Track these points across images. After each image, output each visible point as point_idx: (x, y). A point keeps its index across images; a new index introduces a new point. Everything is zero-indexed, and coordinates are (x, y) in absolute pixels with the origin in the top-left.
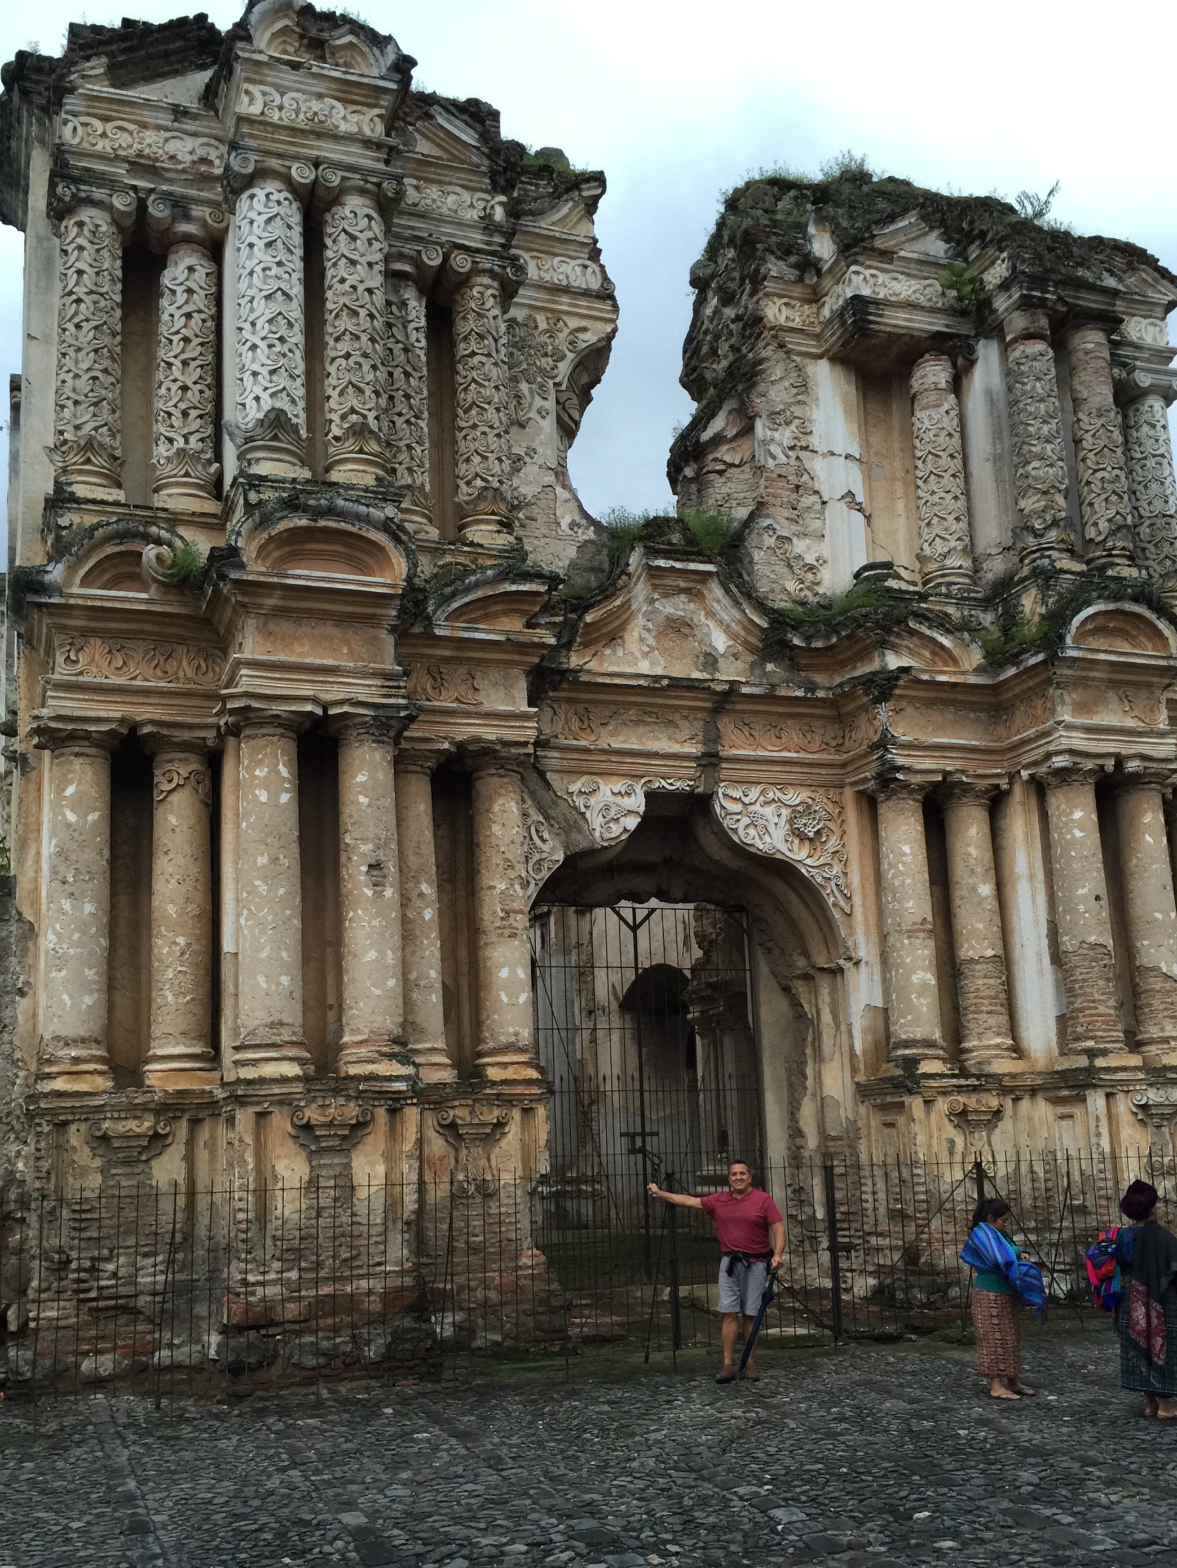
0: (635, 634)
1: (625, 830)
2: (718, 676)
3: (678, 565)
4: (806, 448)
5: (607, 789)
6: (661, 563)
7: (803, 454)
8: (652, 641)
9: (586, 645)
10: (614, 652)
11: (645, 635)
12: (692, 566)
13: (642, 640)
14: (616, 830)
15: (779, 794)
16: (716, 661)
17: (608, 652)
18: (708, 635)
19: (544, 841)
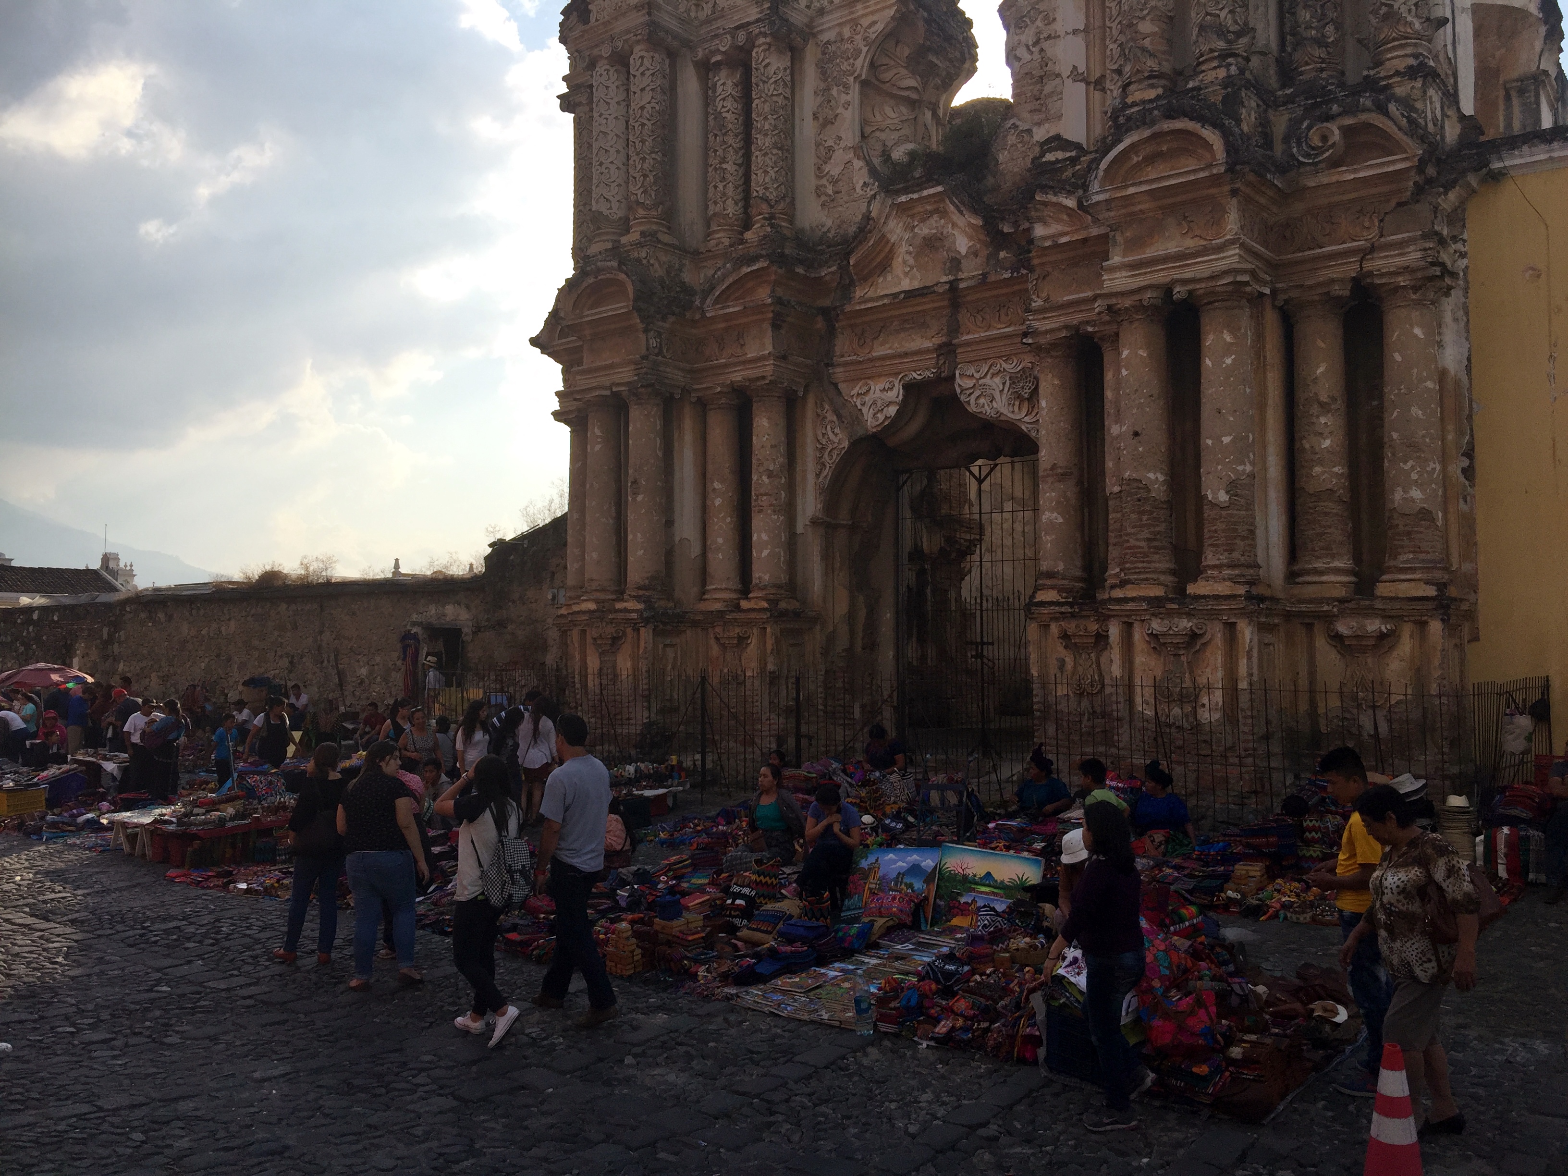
0: (900, 259)
1: (886, 418)
2: (961, 275)
3: (915, 196)
4: (1049, 37)
5: (877, 387)
6: (903, 199)
7: (1045, 45)
8: (911, 261)
9: (865, 279)
10: (885, 278)
11: (908, 257)
12: (925, 193)
13: (905, 262)
14: (881, 417)
15: (1004, 365)
16: (960, 262)
17: (881, 280)
18: (954, 242)
19: (836, 435)
